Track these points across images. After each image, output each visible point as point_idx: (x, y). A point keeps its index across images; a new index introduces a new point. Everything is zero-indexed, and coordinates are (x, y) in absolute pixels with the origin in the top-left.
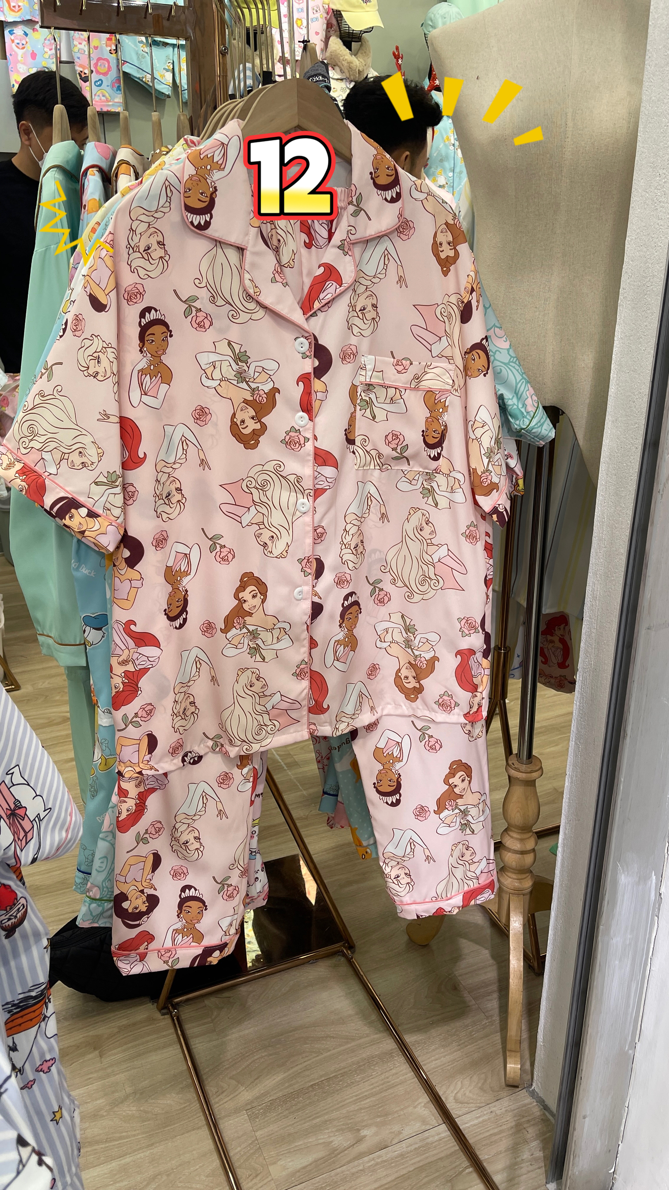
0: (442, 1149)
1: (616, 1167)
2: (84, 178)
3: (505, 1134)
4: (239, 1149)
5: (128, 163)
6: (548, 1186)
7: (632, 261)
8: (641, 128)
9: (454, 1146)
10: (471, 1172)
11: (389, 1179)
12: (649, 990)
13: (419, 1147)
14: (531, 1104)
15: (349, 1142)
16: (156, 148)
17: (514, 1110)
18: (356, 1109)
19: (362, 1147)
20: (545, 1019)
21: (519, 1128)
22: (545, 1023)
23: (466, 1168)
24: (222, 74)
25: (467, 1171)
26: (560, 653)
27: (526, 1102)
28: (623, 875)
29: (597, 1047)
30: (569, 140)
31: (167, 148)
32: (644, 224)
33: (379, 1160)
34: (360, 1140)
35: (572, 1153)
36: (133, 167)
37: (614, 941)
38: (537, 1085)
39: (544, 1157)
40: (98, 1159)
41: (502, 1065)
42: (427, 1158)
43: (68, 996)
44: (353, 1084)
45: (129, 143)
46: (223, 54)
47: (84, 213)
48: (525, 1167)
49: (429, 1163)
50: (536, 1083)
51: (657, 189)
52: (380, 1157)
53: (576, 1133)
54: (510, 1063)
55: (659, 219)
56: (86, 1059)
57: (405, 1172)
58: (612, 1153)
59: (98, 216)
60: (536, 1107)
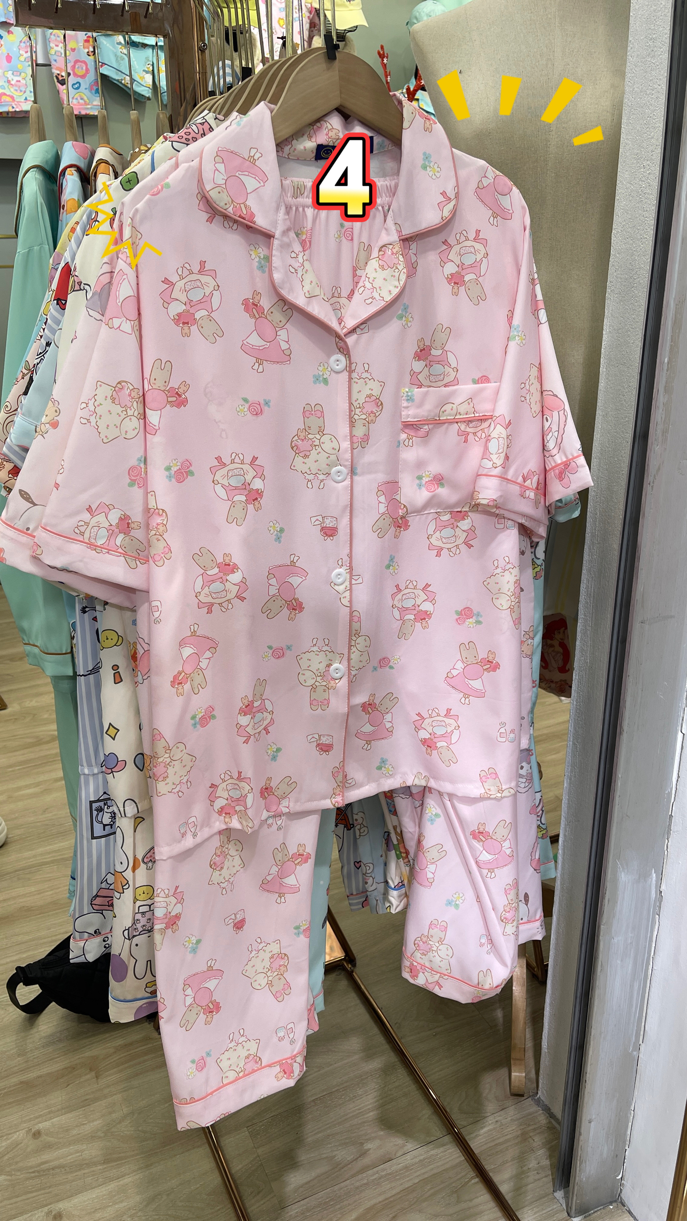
0: (448, 1160)
1: (624, 1173)
2: (61, 177)
3: (511, 1144)
4: (240, 1166)
5: (107, 162)
6: (555, 1194)
7: (618, 253)
8: (624, 120)
9: (458, 1157)
10: (478, 1182)
11: (394, 1192)
12: (652, 990)
13: (424, 1159)
14: (537, 1112)
15: (352, 1157)
16: (135, 147)
17: (520, 1119)
18: (360, 1122)
19: (366, 1161)
20: (549, 1025)
21: (524, 1137)
22: (549, 1029)
23: (472, 1178)
24: (201, 71)
25: (473, 1181)
26: (560, 658)
27: (531, 1110)
28: (623, 873)
29: (601, 1051)
30: (553, 133)
31: (147, 146)
32: (630, 217)
33: (383, 1173)
34: (364, 1154)
35: (579, 1158)
36: (113, 166)
37: (616, 940)
38: (542, 1092)
39: (551, 1165)
40: (97, 1180)
41: (507, 1074)
42: (432, 1169)
43: (62, 1017)
44: (356, 1097)
45: (107, 142)
46: (202, 50)
47: (63, 213)
48: (532, 1176)
49: (434, 1175)
50: (542, 1091)
51: (642, 181)
52: (383, 1170)
53: (582, 1138)
54: (515, 1072)
55: (644, 211)
56: (82, 1080)
57: (410, 1184)
58: (619, 1159)
59: (76, 217)
60: (542, 1115)
